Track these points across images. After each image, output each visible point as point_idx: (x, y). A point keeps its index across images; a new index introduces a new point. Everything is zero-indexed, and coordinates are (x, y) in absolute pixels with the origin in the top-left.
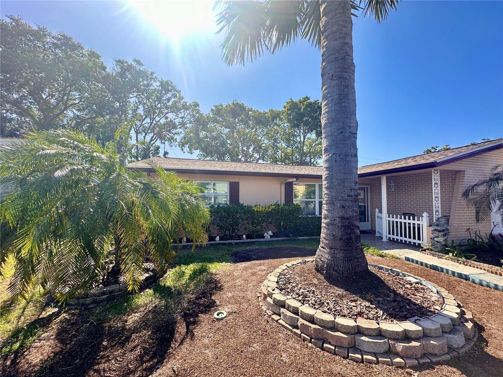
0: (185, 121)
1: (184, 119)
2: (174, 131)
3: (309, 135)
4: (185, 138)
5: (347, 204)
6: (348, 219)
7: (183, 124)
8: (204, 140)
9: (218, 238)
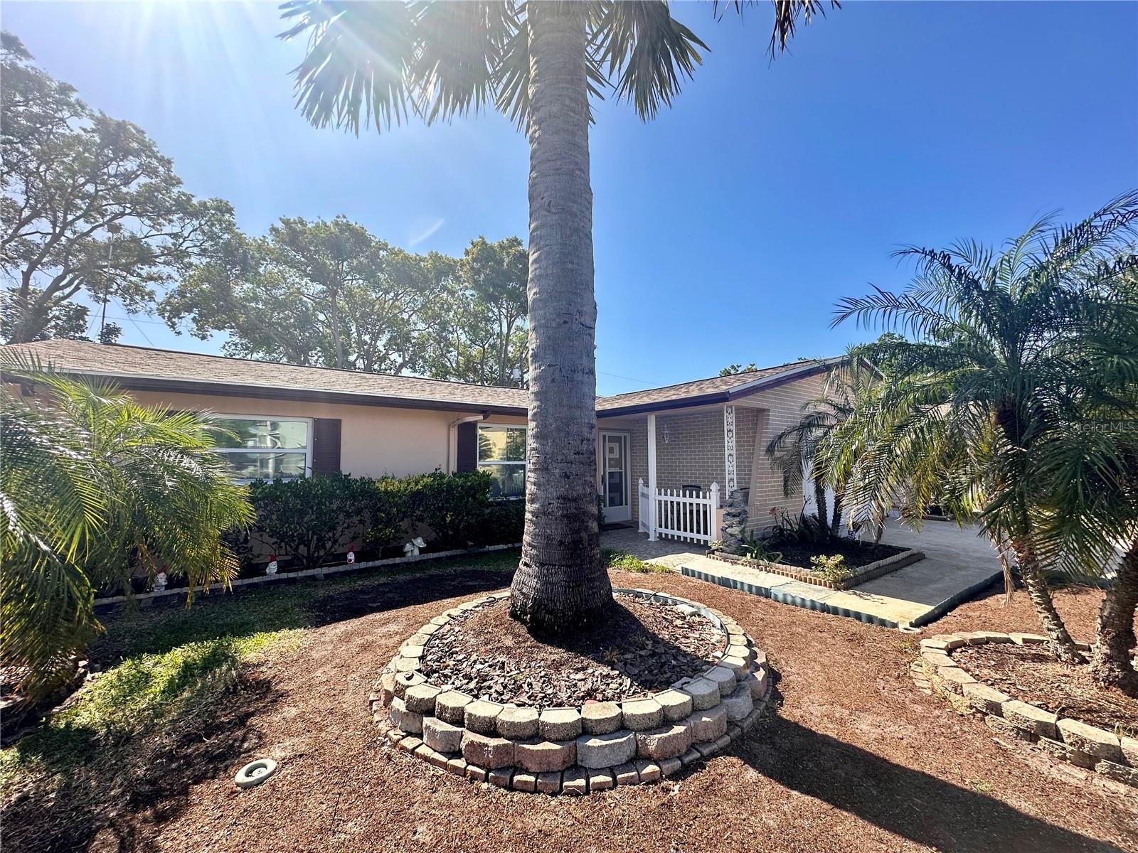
0: (185, 245)
1: (181, 240)
2: (145, 270)
3: (518, 322)
4: (182, 293)
5: (574, 469)
6: (575, 500)
7: (176, 255)
8: (245, 306)
9: (273, 568)
